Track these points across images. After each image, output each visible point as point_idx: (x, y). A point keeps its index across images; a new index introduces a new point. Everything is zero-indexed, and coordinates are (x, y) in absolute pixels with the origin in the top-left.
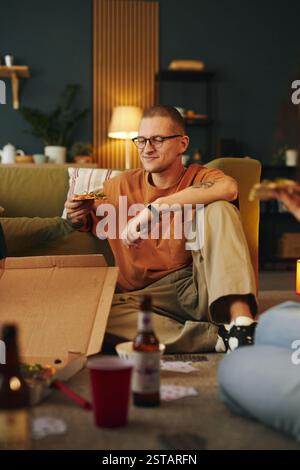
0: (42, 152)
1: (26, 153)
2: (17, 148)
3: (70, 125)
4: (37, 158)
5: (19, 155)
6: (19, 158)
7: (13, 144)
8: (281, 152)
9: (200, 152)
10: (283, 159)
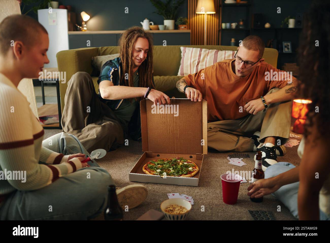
0: (163, 23)
1: (155, 24)
2: (150, 21)
3: (176, 8)
4: (160, 27)
5: (151, 24)
6: (151, 27)
7: (148, 19)
8: (286, 20)
9: (243, 21)
10: (287, 24)
